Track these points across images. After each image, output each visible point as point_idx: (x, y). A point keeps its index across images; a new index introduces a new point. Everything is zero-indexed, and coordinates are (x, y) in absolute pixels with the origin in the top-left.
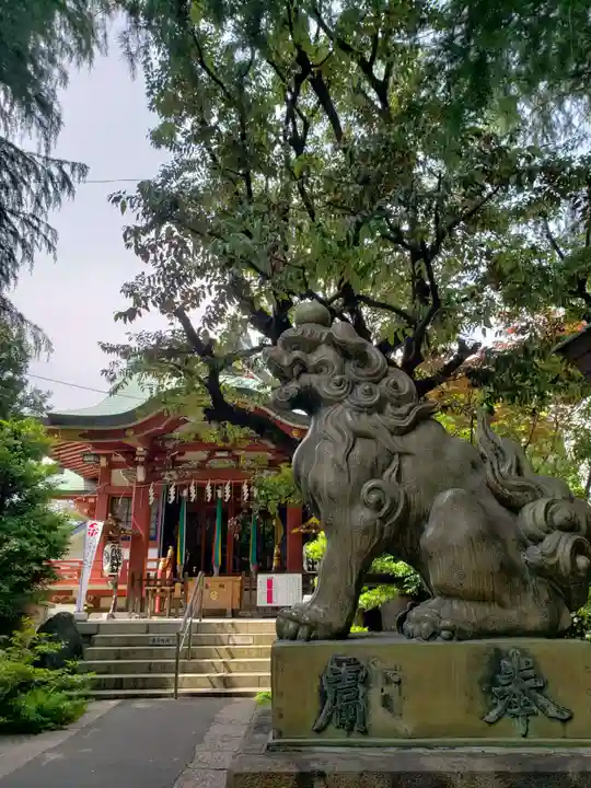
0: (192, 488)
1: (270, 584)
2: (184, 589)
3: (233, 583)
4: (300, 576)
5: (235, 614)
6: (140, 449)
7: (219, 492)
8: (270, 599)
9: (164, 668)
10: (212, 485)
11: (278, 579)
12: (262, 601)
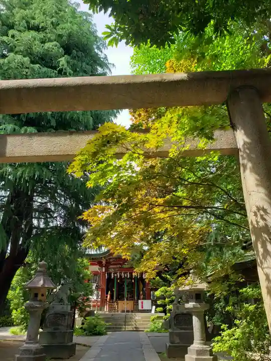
0: (118, 274)
1: (142, 303)
2: (117, 304)
3: (131, 303)
4: (150, 301)
5: (132, 312)
7: (126, 275)
8: (142, 308)
9: (120, 325)
10: (124, 273)
11: (145, 301)
12: (140, 308)
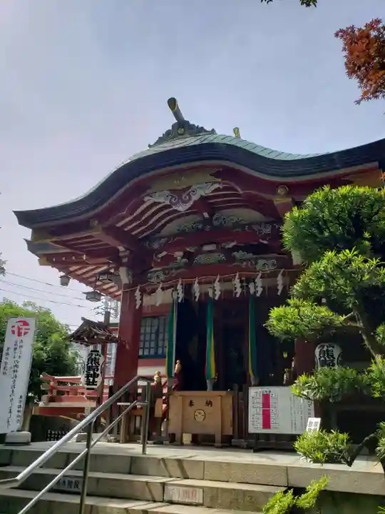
6: (121, 248)
7: (211, 292)
8: (266, 424)
12: (255, 425)
